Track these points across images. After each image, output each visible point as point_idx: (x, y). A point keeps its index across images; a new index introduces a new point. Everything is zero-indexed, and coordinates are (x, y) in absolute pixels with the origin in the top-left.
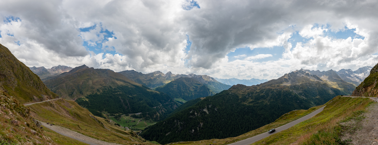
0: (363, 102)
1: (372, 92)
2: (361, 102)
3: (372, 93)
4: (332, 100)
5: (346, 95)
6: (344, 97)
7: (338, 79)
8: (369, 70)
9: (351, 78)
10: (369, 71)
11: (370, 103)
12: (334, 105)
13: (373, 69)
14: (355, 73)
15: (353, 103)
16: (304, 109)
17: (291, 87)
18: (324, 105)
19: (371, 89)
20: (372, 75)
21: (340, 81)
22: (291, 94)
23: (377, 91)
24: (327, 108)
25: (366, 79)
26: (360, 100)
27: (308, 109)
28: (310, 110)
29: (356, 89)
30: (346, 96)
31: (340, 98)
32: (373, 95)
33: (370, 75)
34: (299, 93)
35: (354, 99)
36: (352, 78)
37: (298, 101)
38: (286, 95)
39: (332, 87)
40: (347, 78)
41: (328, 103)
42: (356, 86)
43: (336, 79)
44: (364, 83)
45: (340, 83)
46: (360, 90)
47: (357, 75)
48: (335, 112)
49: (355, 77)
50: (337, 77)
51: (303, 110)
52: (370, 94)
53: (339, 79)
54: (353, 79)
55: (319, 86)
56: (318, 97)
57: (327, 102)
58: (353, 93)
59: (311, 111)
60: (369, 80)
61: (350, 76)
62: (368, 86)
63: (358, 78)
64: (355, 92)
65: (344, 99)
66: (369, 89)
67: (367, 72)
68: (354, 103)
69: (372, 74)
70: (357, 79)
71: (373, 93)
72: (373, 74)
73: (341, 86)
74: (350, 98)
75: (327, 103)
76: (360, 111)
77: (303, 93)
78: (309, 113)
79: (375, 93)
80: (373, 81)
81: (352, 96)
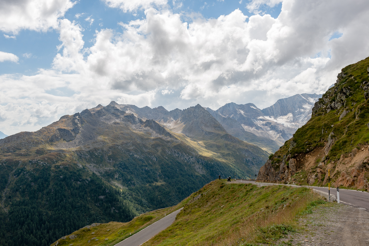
0: (290, 201)
1: (318, 170)
2: (284, 200)
3: (319, 175)
4: (200, 192)
5: (239, 178)
6: (234, 185)
7: (217, 132)
8: (310, 103)
9: (254, 128)
10: (308, 108)
11: (313, 205)
12: (206, 208)
13: (321, 101)
14: (267, 115)
15: (259, 201)
16: (118, 221)
17: (80, 155)
18: (176, 207)
19: (317, 162)
20: (319, 120)
21: (222, 137)
22: (79, 175)
23: (334, 167)
24: (186, 217)
25: (301, 133)
26: (281, 194)
27: (130, 220)
28: (137, 223)
29: (271, 161)
30: (241, 182)
31: (222, 187)
32: (323, 180)
33: (311, 120)
34: (106, 172)
35: (264, 192)
36: (258, 128)
37: (102, 197)
38: (64, 179)
39: (201, 156)
40: (243, 130)
41: (188, 201)
42: (270, 152)
43: (210, 133)
44: (295, 144)
45: (222, 142)
46: (282, 165)
47: (272, 119)
48: (207, 228)
49: (266, 125)
50: (215, 127)
51: (115, 223)
52: (313, 176)
53: (220, 132)
54: (260, 131)
55: (164, 151)
56: (159, 184)
57: (186, 197)
58: (260, 173)
59: (138, 225)
60: (309, 133)
61: (252, 125)
62: (307, 153)
63: (274, 127)
64: (267, 169)
65: (233, 190)
66: (310, 161)
67: (302, 110)
68: (264, 201)
69: (317, 117)
70: (271, 132)
71: (323, 174)
72: (323, 116)
73: (226, 152)
74: (253, 187)
75: (185, 200)
76: (281, 225)
77: (115, 172)
78: (133, 231)
79: (328, 175)
80: (323, 137)
81: (258, 180)
